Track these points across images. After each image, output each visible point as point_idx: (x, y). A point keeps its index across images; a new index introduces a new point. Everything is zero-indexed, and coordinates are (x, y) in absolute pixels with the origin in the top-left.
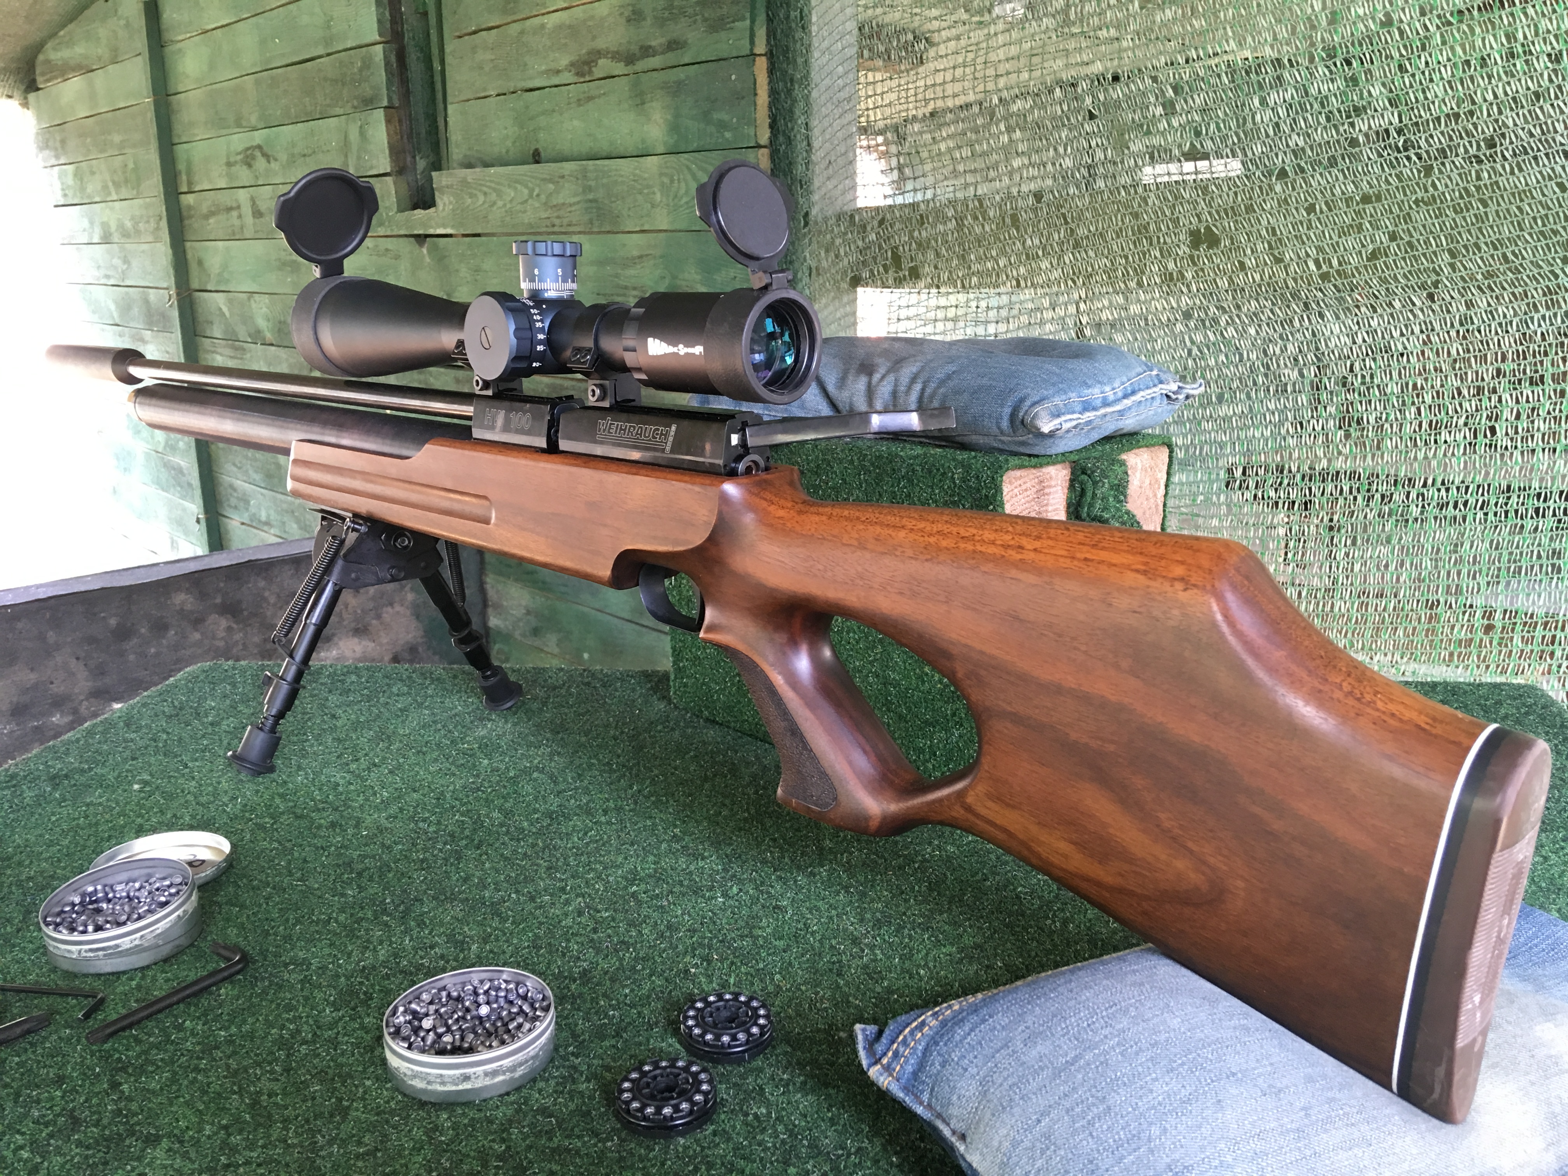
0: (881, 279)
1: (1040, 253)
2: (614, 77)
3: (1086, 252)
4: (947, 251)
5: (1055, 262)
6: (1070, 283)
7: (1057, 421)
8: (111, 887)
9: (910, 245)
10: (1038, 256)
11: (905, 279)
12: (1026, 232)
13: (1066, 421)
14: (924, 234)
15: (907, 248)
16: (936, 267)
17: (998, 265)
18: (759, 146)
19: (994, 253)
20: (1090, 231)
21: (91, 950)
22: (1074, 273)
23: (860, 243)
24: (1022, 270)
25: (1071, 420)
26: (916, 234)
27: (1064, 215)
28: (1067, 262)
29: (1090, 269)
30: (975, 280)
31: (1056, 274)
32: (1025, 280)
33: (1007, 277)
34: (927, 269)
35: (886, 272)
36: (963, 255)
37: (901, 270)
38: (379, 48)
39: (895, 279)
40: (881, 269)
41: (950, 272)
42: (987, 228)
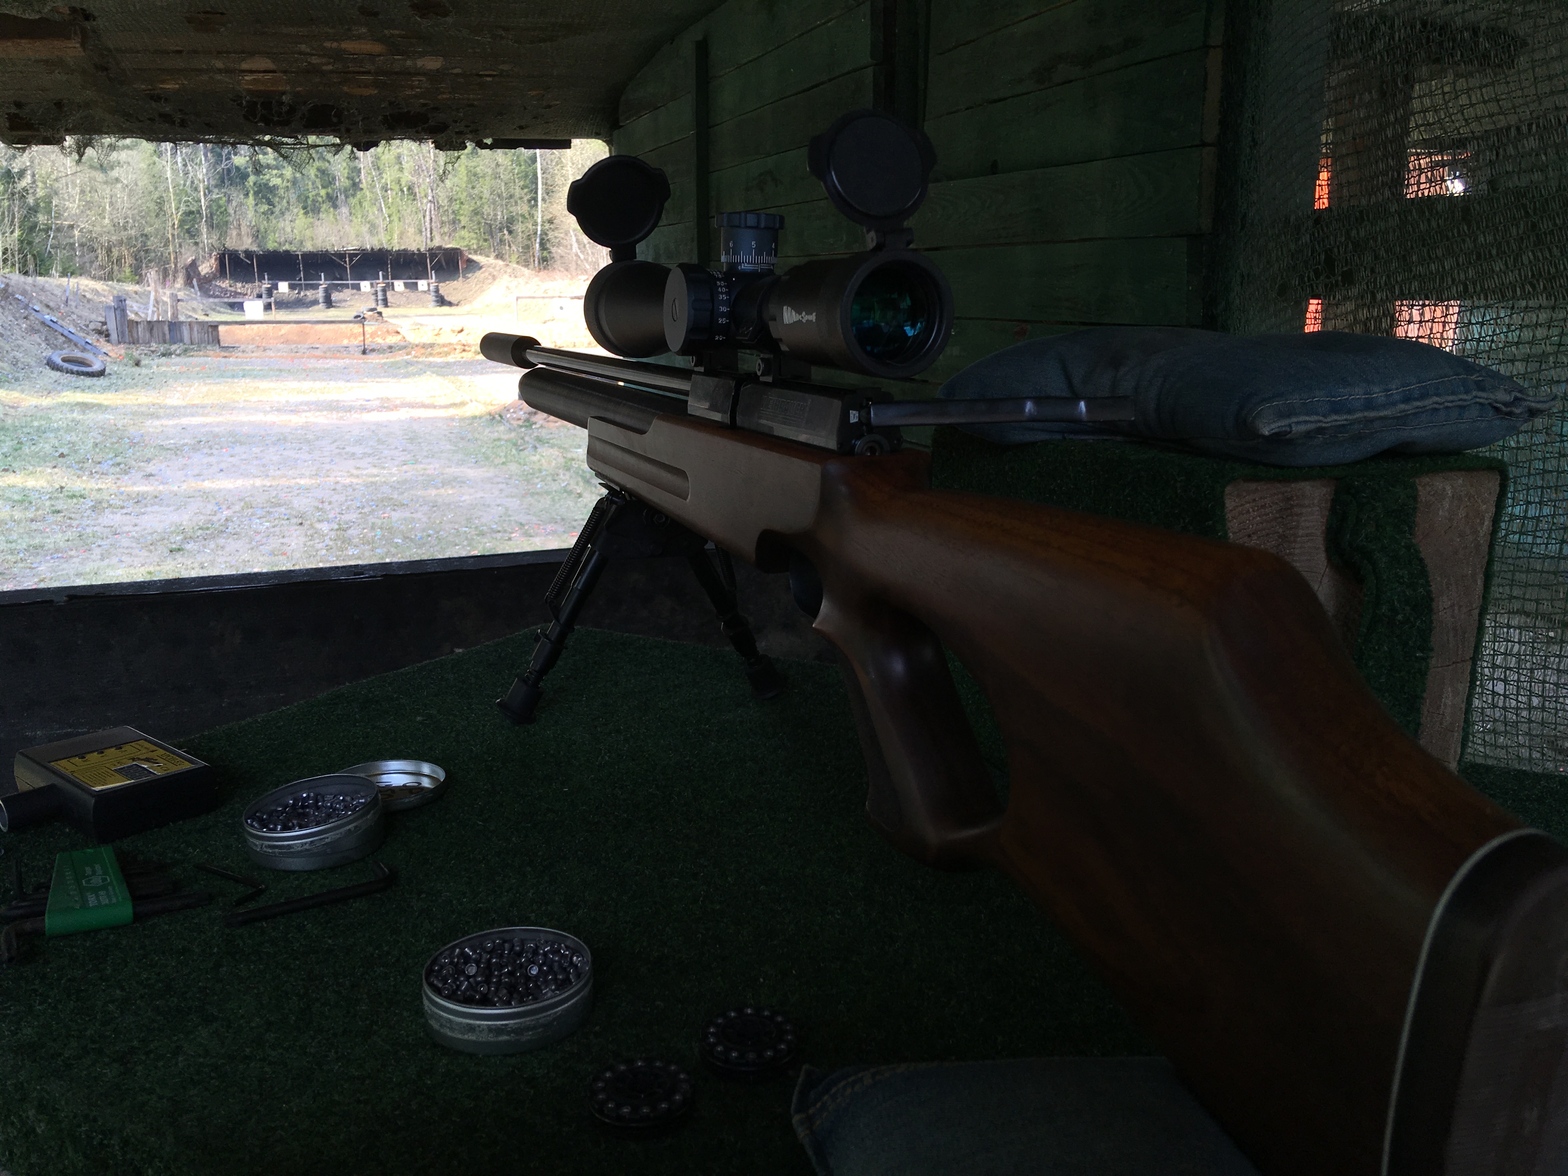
0: (1311, 286)
1: (1494, 252)
2: (1071, 81)
3: (1550, 250)
4: (1386, 252)
5: (1510, 263)
6: (1528, 288)
7: (1284, 422)
8: (323, 797)
9: (1346, 246)
10: (1491, 256)
11: (1337, 285)
12: (1478, 228)
13: (1298, 423)
14: (1362, 233)
15: (1342, 251)
16: (1373, 271)
17: (1444, 267)
18: (1204, 144)
19: (1439, 252)
20: (1555, 225)
21: (270, 847)
22: (1533, 275)
23: (1293, 246)
24: (1471, 273)
25: (1306, 422)
26: (1353, 233)
27: (1524, 206)
28: (1526, 262)
29: (1553, 271)
30: (1415, 285)
31: (1511, 277)
32: (1474, 284)
33: (1453, 280)
34: (1363, 273)
35: (1317, 278)
36: (1404, 256)
37: (1334, 275)
38: (870, 70)
39: (1326, 286)
40: (1312, 274)
41: (1388, 277)
42: (1434, 224)
